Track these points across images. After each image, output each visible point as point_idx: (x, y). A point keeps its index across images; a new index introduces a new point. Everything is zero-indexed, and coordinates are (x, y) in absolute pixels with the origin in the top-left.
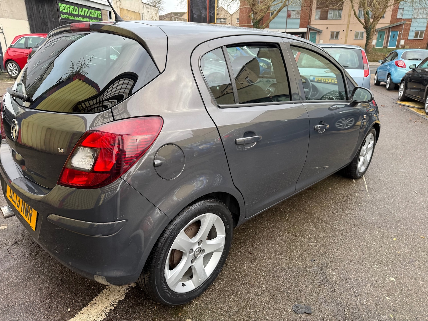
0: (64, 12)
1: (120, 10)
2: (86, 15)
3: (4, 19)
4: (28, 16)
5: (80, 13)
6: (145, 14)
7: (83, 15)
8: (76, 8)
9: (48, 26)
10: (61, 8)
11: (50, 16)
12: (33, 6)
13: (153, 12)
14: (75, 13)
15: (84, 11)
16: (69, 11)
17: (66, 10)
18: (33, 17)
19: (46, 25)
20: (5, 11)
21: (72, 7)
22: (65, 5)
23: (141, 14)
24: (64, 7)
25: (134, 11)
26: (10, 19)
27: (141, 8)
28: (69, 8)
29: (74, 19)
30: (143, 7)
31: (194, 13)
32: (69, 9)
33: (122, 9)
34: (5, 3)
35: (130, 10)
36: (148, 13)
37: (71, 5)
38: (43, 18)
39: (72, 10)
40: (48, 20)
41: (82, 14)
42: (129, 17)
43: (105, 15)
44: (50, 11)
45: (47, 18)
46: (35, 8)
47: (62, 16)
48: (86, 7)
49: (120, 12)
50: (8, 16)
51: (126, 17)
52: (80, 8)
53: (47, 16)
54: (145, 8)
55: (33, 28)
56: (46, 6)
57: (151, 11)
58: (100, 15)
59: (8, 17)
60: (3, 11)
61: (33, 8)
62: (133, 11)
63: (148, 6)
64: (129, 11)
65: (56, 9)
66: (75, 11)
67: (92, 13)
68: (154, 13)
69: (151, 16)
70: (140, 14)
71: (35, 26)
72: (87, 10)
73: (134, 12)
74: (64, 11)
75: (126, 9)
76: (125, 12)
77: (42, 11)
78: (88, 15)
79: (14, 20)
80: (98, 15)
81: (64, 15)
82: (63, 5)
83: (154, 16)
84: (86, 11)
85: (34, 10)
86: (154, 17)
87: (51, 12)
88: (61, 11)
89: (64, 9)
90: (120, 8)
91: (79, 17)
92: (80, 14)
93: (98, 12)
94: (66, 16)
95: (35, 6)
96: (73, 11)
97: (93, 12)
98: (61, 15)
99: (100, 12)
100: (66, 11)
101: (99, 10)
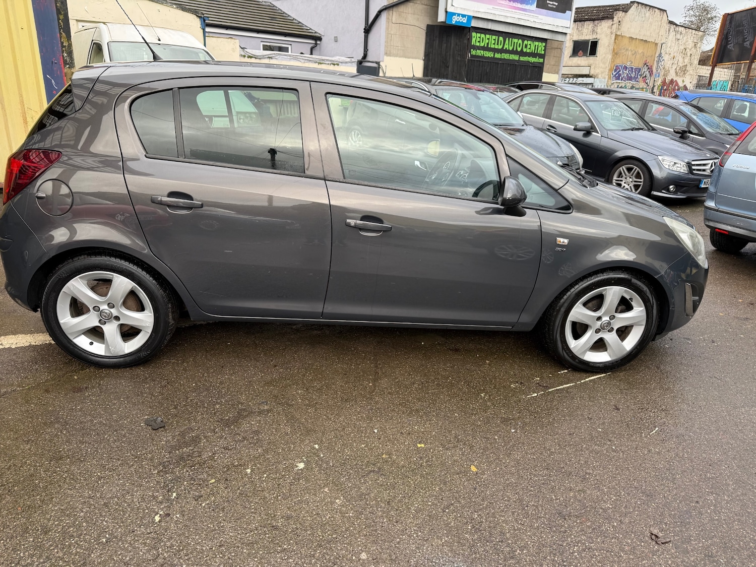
0: (477, 46)
1: (615, 39)
2: (515, 49)
3: (391, 57)
4: (425, 52)
5: (506, 46)
6: (669, 45)
7: (511, 49)
8: (501, 39)
9: (448, 67)
10: (474, 40)
11: (456, 52)
12: (435, 38)
13: (690, 40)
14: (496, 47)
15: (514, 43)
16: (488, 44)
17: (482, 42)
18: (431, 55)
19: (446, 66)
20: (395, 47)
21: (494, 37)
22: (483, 36)
23: (659, 45)
24: (480, 37)
25: (644, 39)
26: (400, 58)
27: (662, 32)
28: (488, 39)
29: (493, 56)
30: (669, 31)
31: (730, 41)
32: (487, 41)
33: (620, 38)
34: (398, 36)
35: (636, 39)
36: (677, 43)
37: (493, 35)
38: (444, 56)
39: (493, 42)
40: (451, 59)
41: (508, 49)
42: (632, 51)
43: (557, 48)
44: (456, 44)
45: (450, 55)
46: (436, 43)
47: (473, 52)
48: (519, 36)
49: (615, 42)
50: (398, 54)
51: (623, 51)
52: (507, 39)
53: (451, 53)
54: (672, 34)
55: (428, 70)
56: (452, 38)
57: (685, 38)
58: (543, 48)
59: (396, 55)
60: (392, 47)
61: (434, 42)
62: (642, 40)
63: (682, 29)
64: (634, 41)
65: (466, 41)
66: (498, 44)
67: (529, 47)
68: (691, 42)
69: (682, 47)
70: (656, 44)
71: (430, 68)
72: (520, 41)
73: (646, 41)
74: (478, 44)
75: (628, 36)
76: (626, 41)
77: (445, 45)
78: (519, 49)
79: (405, 58)
80: (540, 49)
81: (476, 50)
82: (479, 35)
83: (690, 48)
84: (517, 43)
85: (434, 45)
86: (688, 50)
87: (457, 47)
88: (473, 44)
89: (479, 42)
90: (616, 35)
91: (501, 54)
92: (504, 48)
93: (540, 44)
94: (480, 53)
95: (438, 39)
96: (494, 44)
97: (530, 45)
98: (472, 50)
99: (544, 44)
100: (482, 45)
101: (544, 40)
